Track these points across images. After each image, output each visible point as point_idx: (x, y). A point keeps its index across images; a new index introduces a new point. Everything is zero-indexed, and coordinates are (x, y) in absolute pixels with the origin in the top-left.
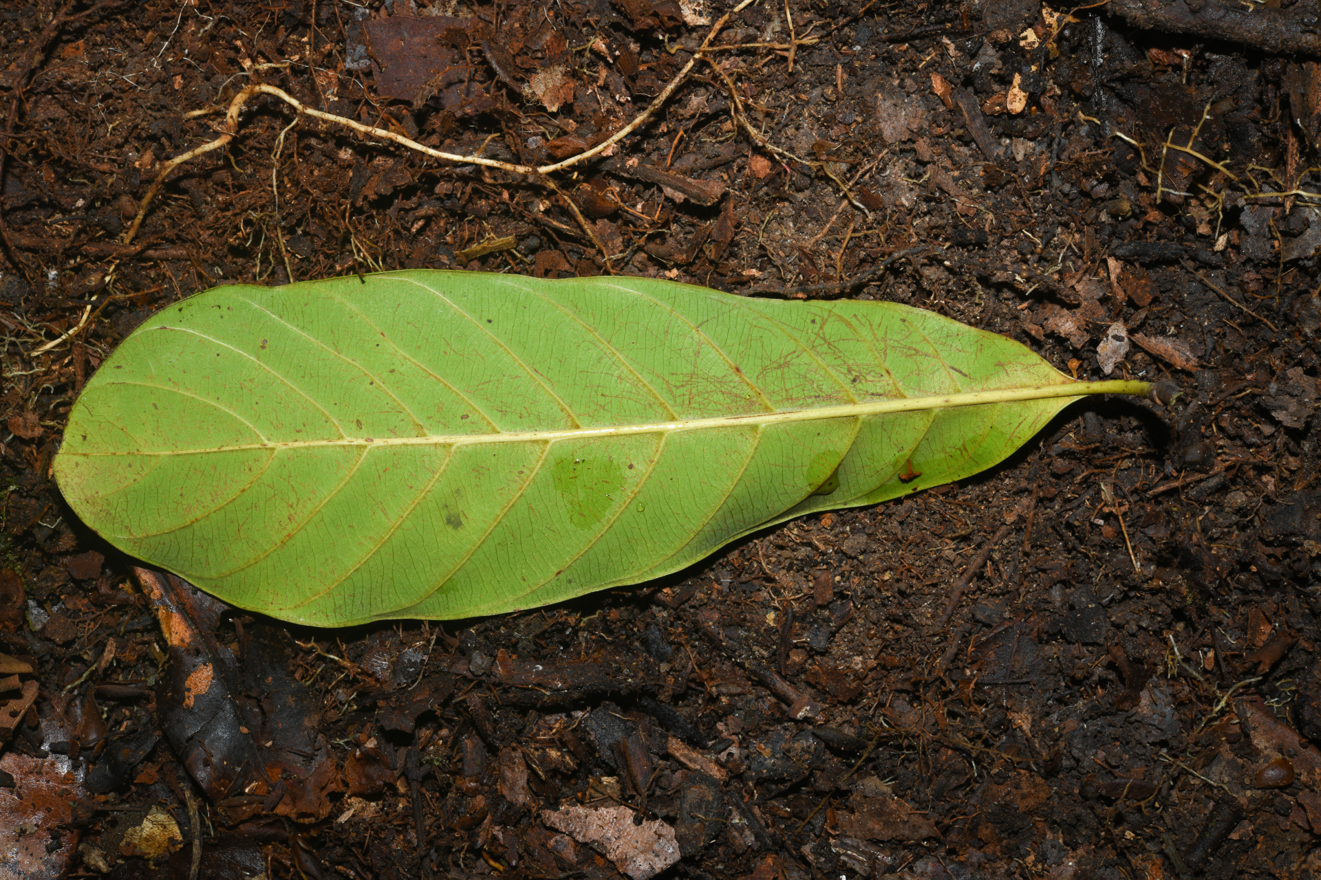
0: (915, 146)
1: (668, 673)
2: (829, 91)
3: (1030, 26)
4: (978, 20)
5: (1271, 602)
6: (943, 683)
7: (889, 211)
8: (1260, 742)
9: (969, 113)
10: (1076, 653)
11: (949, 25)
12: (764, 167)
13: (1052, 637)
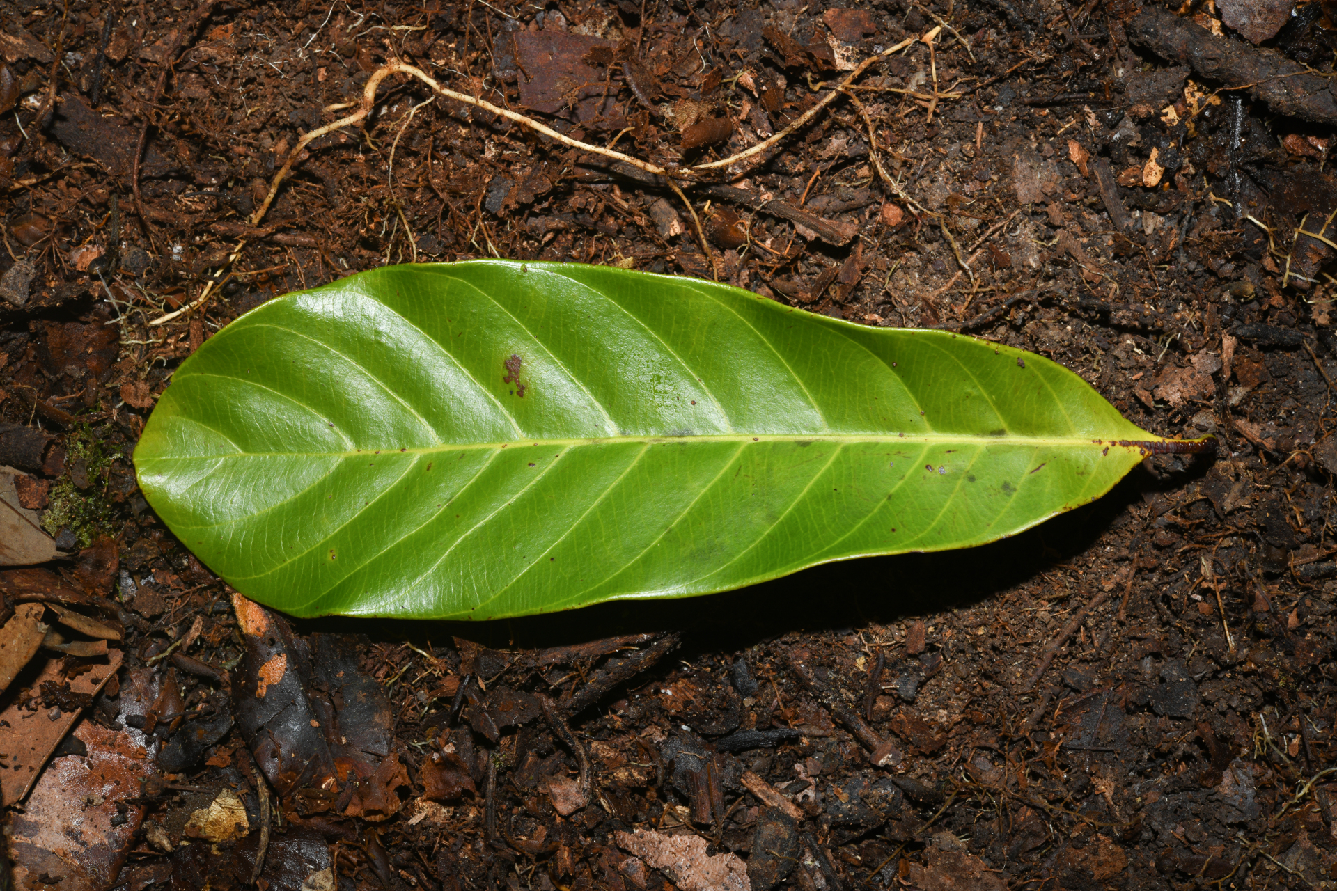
0: (1047, 209)
1: (752, 708)
2: (968, 146)
3: (1172, 102)
4: (1120, 93)
6: (1028, 743)
7: (1015, 271)
9: (1103, 182)
10: (1162, 726)
11: (1092, 94)
12: (895, 216)
13: (1140, 708)
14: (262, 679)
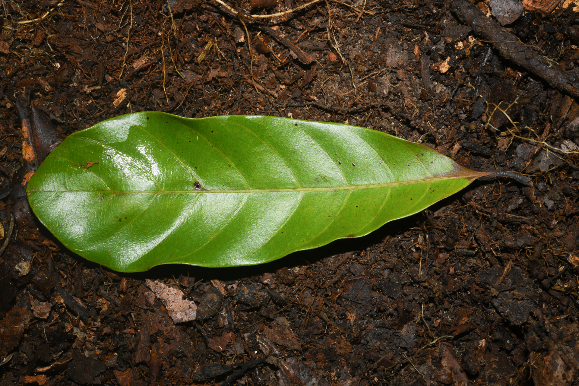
0: (398, 71)
2: (371, 36)
3: (462, 41)
4: (442, 30)
5: (471, 309)
6: (326, 291)
7: (377, 94)
8: (444, 363)
9: (424, 66)
10: (384, 299)
11: (429, 27)
12: (334, 58)
13: (378, 289)
14: (25, 179)
